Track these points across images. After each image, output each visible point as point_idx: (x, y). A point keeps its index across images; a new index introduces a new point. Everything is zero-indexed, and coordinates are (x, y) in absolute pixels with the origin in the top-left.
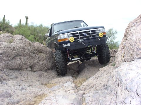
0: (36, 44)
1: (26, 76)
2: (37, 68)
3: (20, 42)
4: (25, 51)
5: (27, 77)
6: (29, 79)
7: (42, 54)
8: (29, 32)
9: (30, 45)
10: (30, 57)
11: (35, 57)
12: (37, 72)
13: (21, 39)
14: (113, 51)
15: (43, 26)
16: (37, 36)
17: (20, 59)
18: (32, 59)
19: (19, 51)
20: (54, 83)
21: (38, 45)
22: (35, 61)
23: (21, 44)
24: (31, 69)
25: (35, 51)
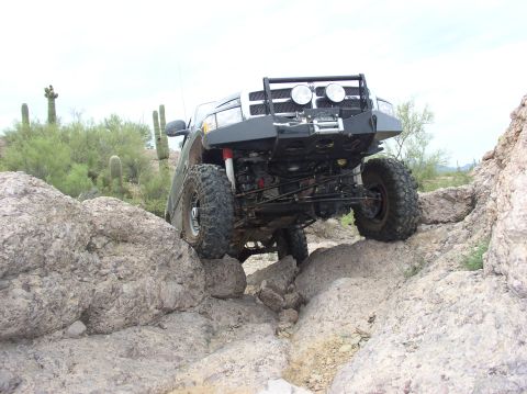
0: (101, 207)
1: (64, 367)
2: (113, 315)
3: (19, 207)
4: (46, 247)
5: (70, 370)
6: (81, 381)
7: (131, 248)
8: (64, 154)
9: (71, 213)
10: (73, 270)
11: (99, 267)
12: (116, 334)
13: (26, 192)
14: (437, 196)
15: (123, 123)
16: (102, 166)
17: (27, 287)
18: (85, 279)
19: (17, 252)
20: (199, 380)
21: (109, 208)
22: (102, 287)
23: (25, 217)
24: (86, 322)
25: (94, 240)
